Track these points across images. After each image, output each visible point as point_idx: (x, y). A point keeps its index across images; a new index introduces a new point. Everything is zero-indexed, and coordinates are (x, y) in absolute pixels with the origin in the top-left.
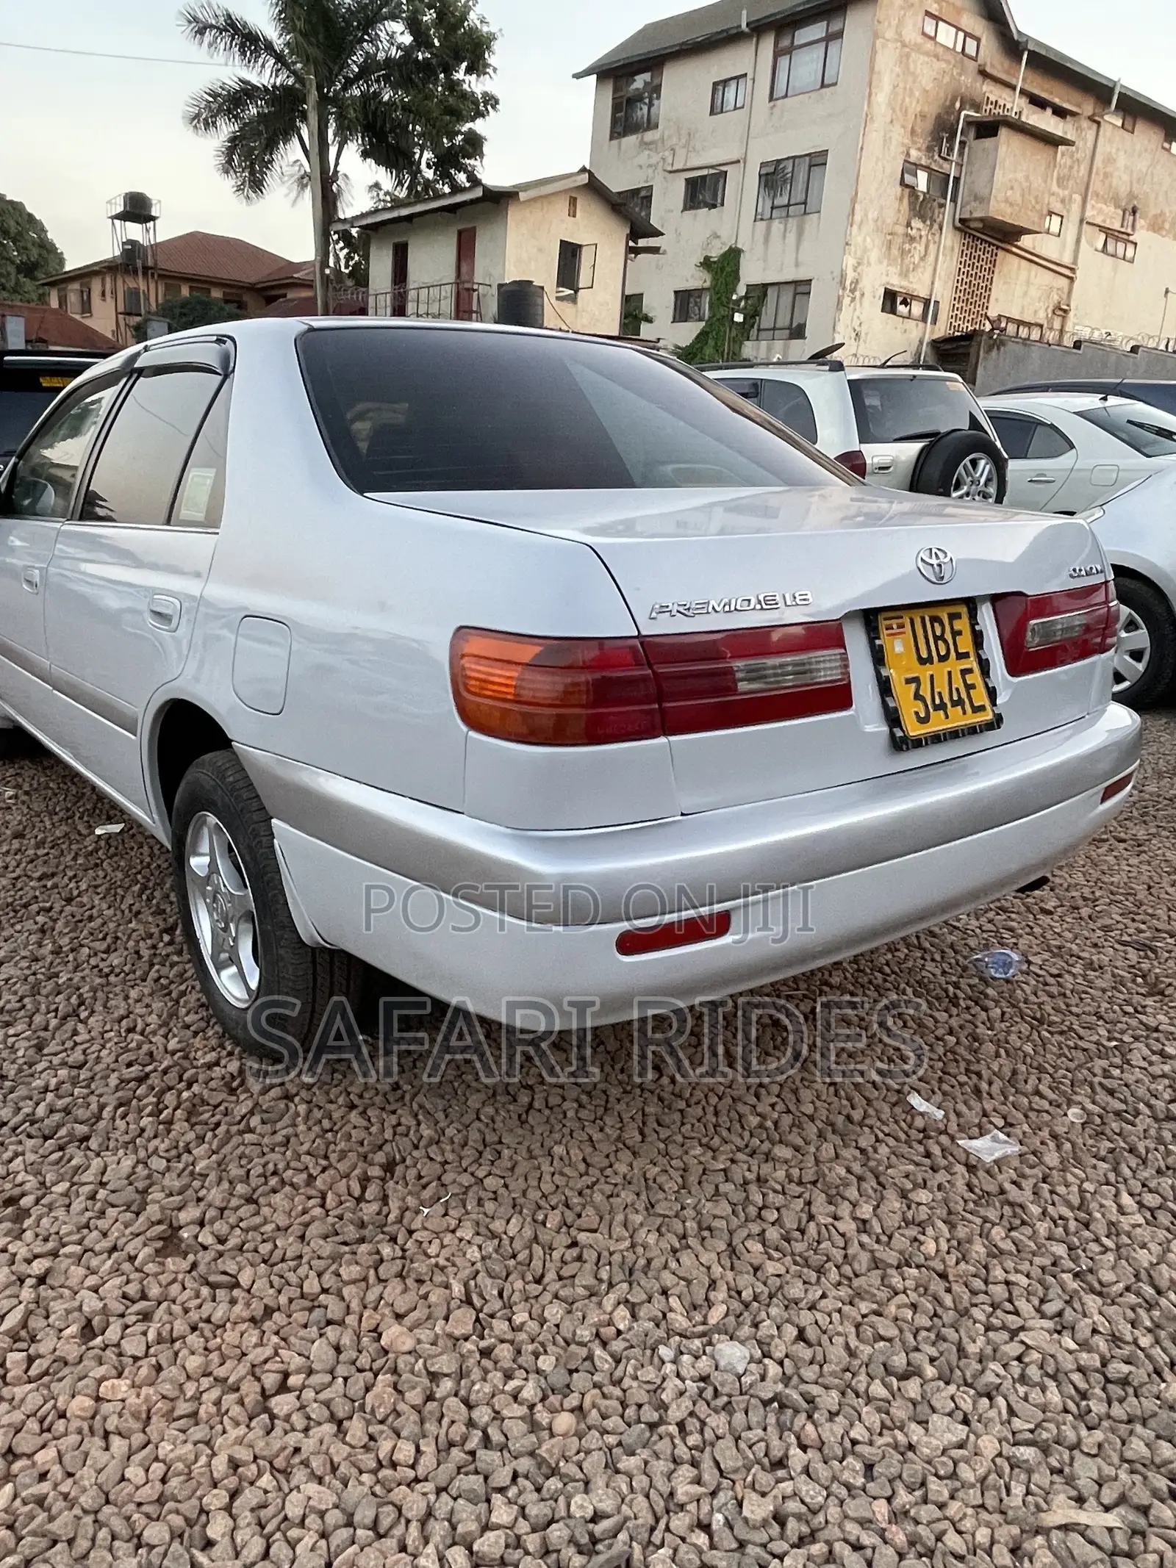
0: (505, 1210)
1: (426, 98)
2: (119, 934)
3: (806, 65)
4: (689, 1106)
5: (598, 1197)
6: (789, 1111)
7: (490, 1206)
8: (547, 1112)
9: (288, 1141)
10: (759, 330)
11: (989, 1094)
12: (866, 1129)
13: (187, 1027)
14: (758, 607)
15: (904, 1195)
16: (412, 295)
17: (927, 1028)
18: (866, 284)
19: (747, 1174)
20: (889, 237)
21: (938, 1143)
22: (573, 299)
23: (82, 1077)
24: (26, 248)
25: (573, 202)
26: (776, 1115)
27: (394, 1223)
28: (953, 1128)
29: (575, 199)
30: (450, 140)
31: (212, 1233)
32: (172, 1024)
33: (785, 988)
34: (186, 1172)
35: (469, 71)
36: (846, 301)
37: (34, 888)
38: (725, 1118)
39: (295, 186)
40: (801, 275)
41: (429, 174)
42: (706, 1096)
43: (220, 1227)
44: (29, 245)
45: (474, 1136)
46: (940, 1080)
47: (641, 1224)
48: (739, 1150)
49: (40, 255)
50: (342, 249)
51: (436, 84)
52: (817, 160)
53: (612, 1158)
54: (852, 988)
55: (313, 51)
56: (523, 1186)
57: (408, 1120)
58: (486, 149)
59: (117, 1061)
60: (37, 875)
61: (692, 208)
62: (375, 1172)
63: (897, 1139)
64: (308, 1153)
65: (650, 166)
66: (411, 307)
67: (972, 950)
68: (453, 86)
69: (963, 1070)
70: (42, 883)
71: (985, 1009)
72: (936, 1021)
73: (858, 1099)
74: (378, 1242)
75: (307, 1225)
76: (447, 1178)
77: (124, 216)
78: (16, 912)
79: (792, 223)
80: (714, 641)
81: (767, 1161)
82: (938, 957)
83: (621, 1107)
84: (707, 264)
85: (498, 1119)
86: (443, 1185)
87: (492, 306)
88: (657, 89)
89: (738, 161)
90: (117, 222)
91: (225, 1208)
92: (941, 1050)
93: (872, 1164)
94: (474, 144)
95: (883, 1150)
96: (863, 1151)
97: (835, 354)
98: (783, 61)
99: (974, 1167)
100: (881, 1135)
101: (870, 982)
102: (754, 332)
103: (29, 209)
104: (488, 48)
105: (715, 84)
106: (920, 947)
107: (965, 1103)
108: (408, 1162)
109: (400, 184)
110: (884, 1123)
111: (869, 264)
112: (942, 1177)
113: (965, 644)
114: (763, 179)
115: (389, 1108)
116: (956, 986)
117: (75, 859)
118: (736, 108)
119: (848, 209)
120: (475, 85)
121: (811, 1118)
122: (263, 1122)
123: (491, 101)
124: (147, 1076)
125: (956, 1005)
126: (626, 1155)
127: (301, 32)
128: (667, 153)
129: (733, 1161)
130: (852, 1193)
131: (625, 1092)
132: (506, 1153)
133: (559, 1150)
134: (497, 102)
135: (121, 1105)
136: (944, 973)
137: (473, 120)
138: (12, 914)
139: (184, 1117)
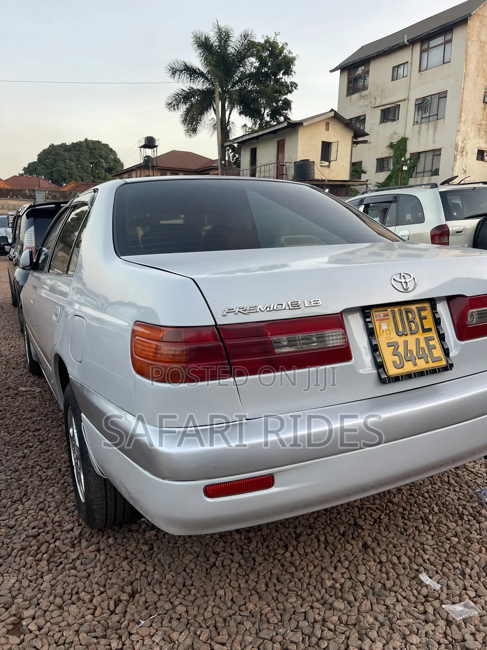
0: (182, 627)
1: (266, 87)
2: (56, 460)
3: (435, 55)
4: (297, 570)
5: (232, 623)
6: (351, 578)
7: (175, 623)
8: (221, 569)
9: (89, 576)
10: (416, 173)
11: (470, 576)
12: (393, 594)
13: (67, 509)
14: (288, 308)
15: (404, 637)
16: (258, 169)
17: (441, 531)
18: (468, 148)
19: (317, 616)
20: (479, 126)
21: (432, 605)
22: (329, 166)
23: (11, 533)
24: (109, 162)
25: (327, 124)
26: (343, 580)
27: (124, 628)
28: (444, 596)
29: (328, 123)
30: (277, 103)
31: (36, 624)
32: (61, 507)
33: (367, 503)
34: (37, 589)
35: (284, 74)
36: (459, 157)
37: (29, 436)
38: (314, 580)
39: (212, 129)
40: (436, 147)
41: (268, 119)
42: (307, 565)
43: (41, 621)
44: (110, 161)
45: (180, 580)
46: (443, 565)
47: (250, 643)
48: (318, 601)
49: (114, 164)
50: (231, 153)
51: (270, 82)
52: (443, 95)
53: (247, 600)
54: (404, 505)
55: (219, 73)
56: (196, 613)
57: (150, 569)
58: (292, 105)
59: (28, 526)
60: (32, 429)
61: (384, 122)
62: (125, 597)
63: (409, 601)
64: (97, 583)
65: (365, 106)
66: (257, 174)
67: (478, 485)
68: (277, 81)
69: (458, 559)
70: (34, 433)
71: (479, 523)
72: (449, 528)
73: (392, 573)
74: (112, 639)
75: (82, 624)
76: (159, 605)
77: (145, 146)
78: (17, 447)
79: (431, 124)
80: (262, 327)
81: (330, 609)
82: (457, 489)
83: (260, 568)
84: (391, 146)
85: (195, 571)
86: (156, 608)
87: (291, 172)
88: (368, 72)
89: (405, 100)
90: (142, 149)
91: (47, 611)
92: (447, 546)
93: (391, 616)
94: (287, 104)
95: (399, 607)
96: (387, 607)
97: (454, 181)
98: (425, 55)
99: (451, 622)
100: (400, 597)
101: (416, 502)
102: (414, 174)
103: (110, 147)
104: (292, 63)
105: (394, 68)
106: (449, 483)
107: (454, 580)
108: (143, 593)
109: (255, 124)
110: (403, 590)
111: (469, 139)
112: (429, 627)
113: (429, 323)
114: (417, 106)
115: (144, 560)
116: (464, 507)
117: (52, 422)
118: (403, 77)
119: (458, 116)
120: (287, 79)
121: (362, 583)
122: (82, 564)
123: (294, 85)
124: (39, 534)
125: (462, 519)
126: (255, 597)
127: (213, 66)
128: (372, 99)
129: (312, 607)
130: (373, 634)
131: (265, 560)
132: (193, 591)
133: (221, 592)
134: (297, 86)
135: (22, 549)
136: (459, 499)
137: (286, 94)
138: (15, 448)
139: (47, 558)
